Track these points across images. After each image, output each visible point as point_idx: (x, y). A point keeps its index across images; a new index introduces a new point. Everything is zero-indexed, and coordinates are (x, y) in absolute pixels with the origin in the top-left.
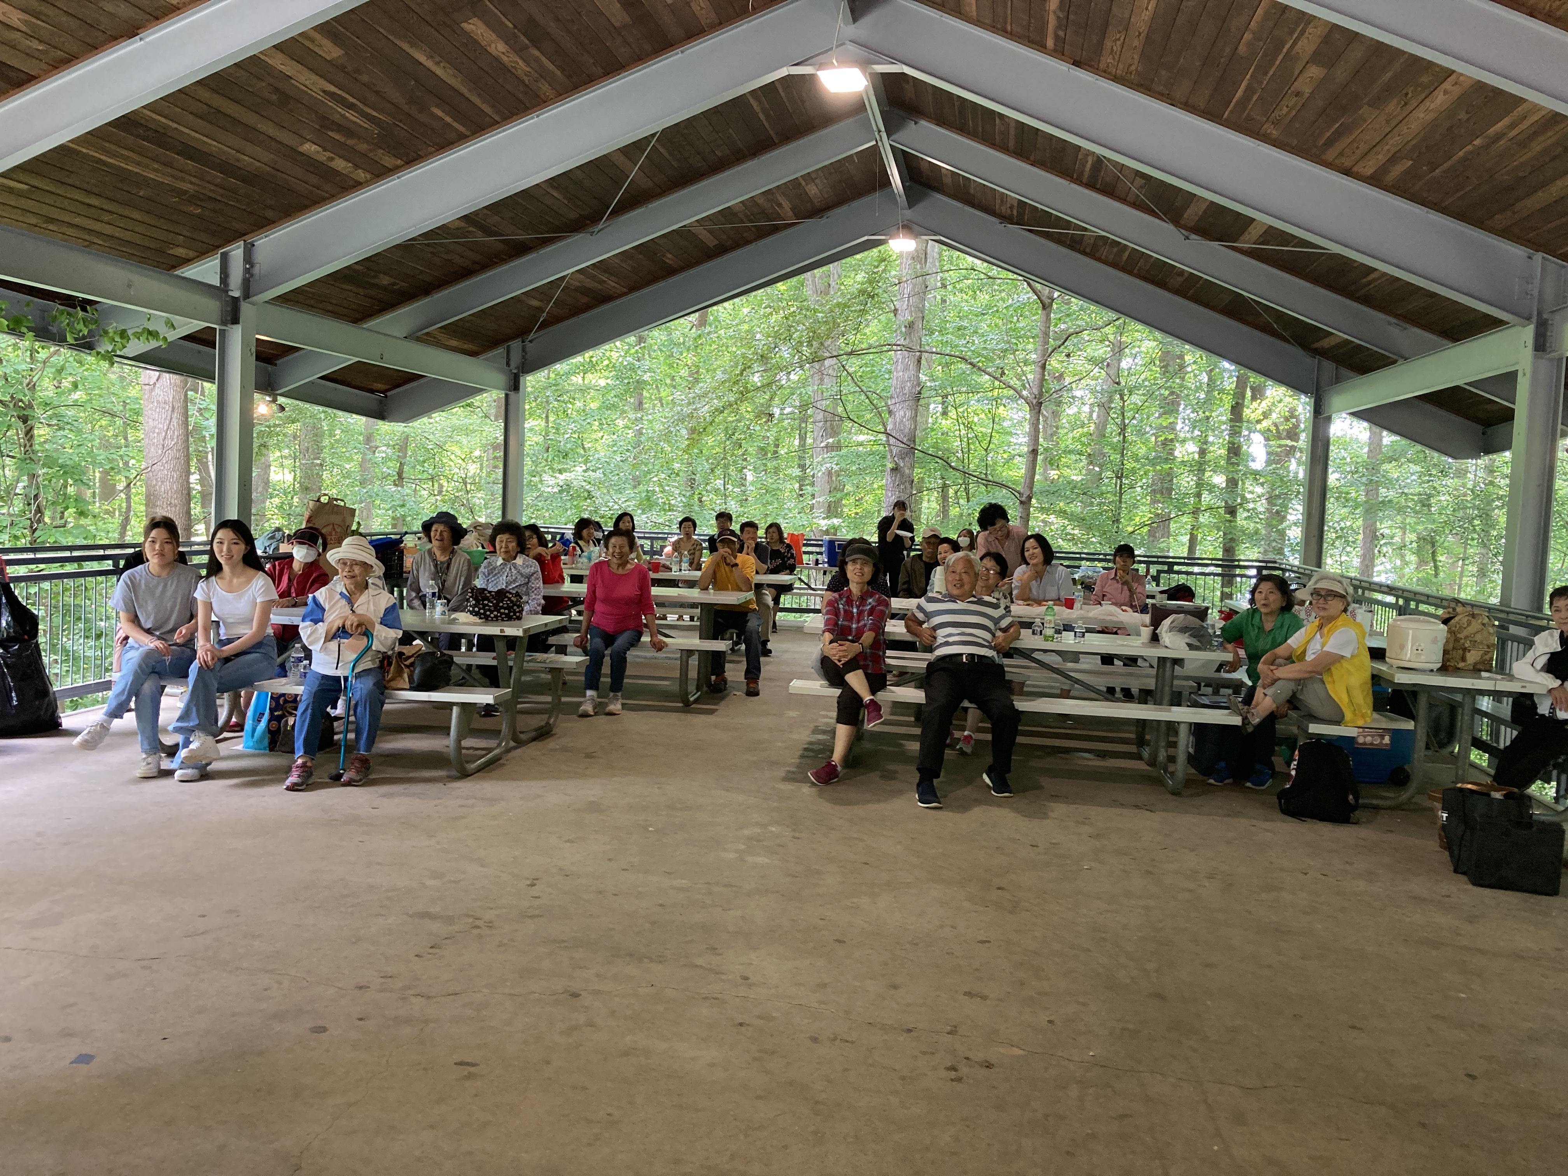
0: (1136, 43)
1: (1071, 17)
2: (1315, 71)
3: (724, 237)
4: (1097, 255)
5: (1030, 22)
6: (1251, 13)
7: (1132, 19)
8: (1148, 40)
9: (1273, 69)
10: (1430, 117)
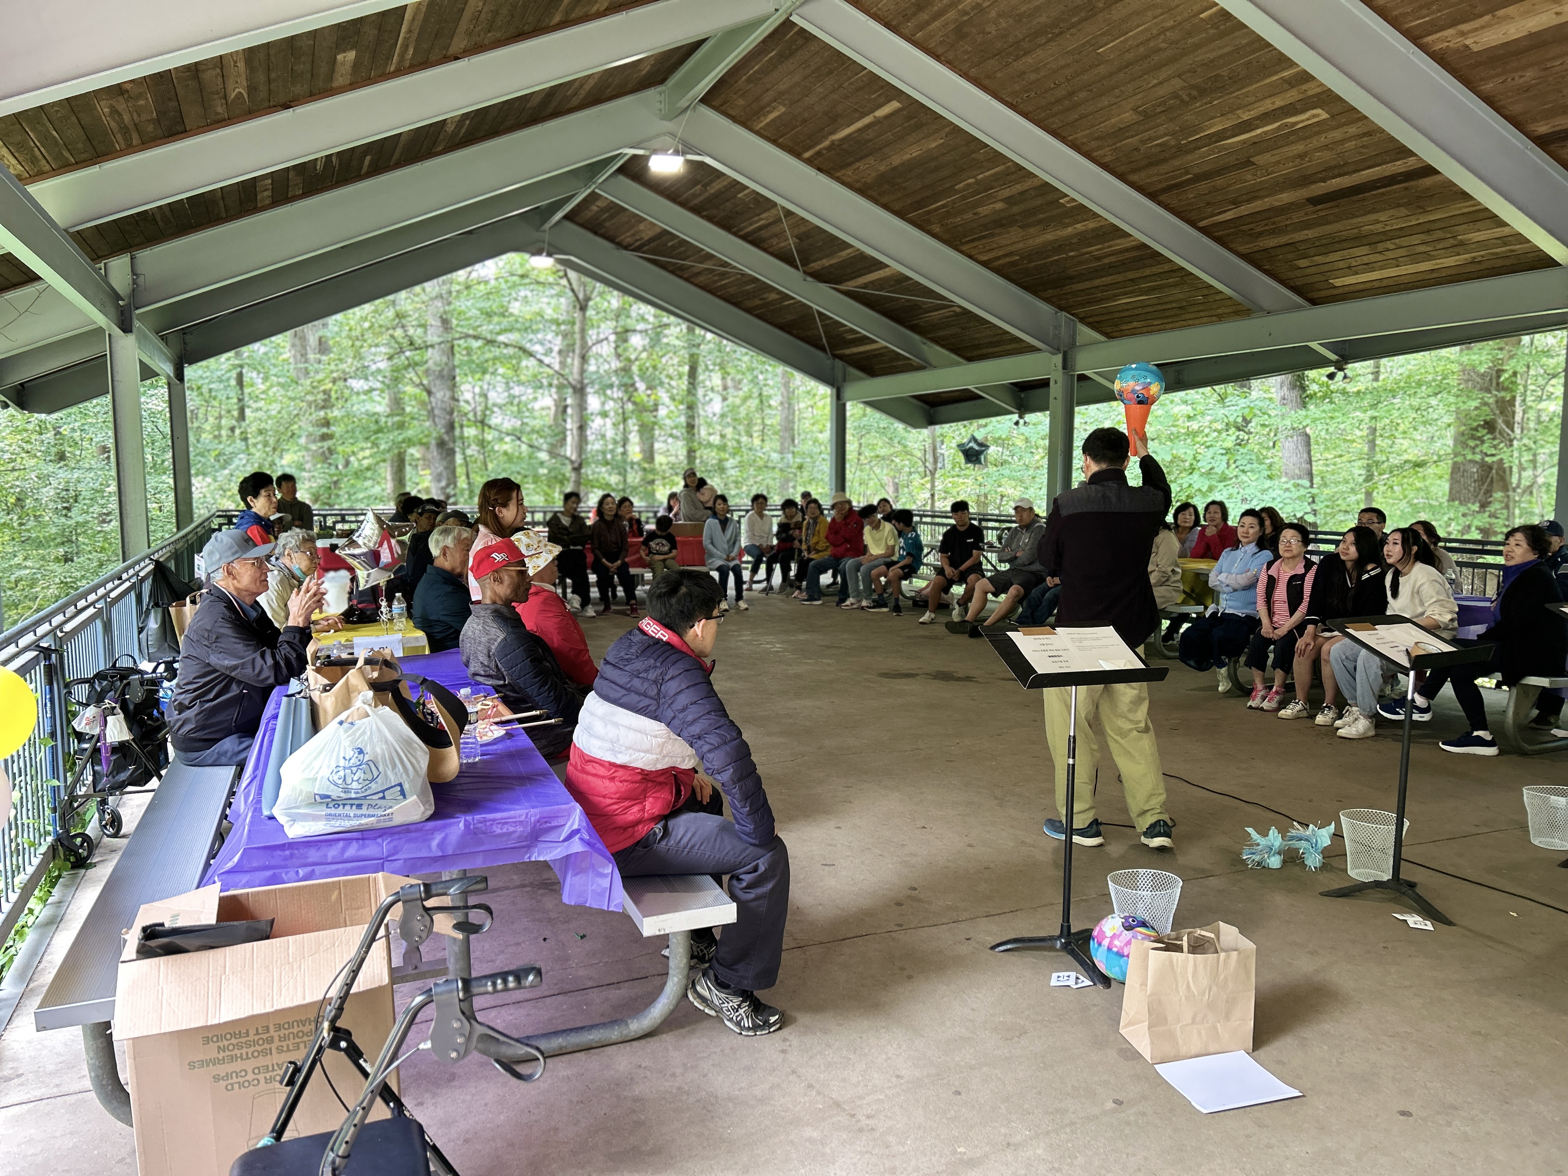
1: (845, 146)
2: (1000, 205)
5: (803, 142)
7: (893, 157)
8: (895, 168)
9: (973, 199)
10: (1055, 237)
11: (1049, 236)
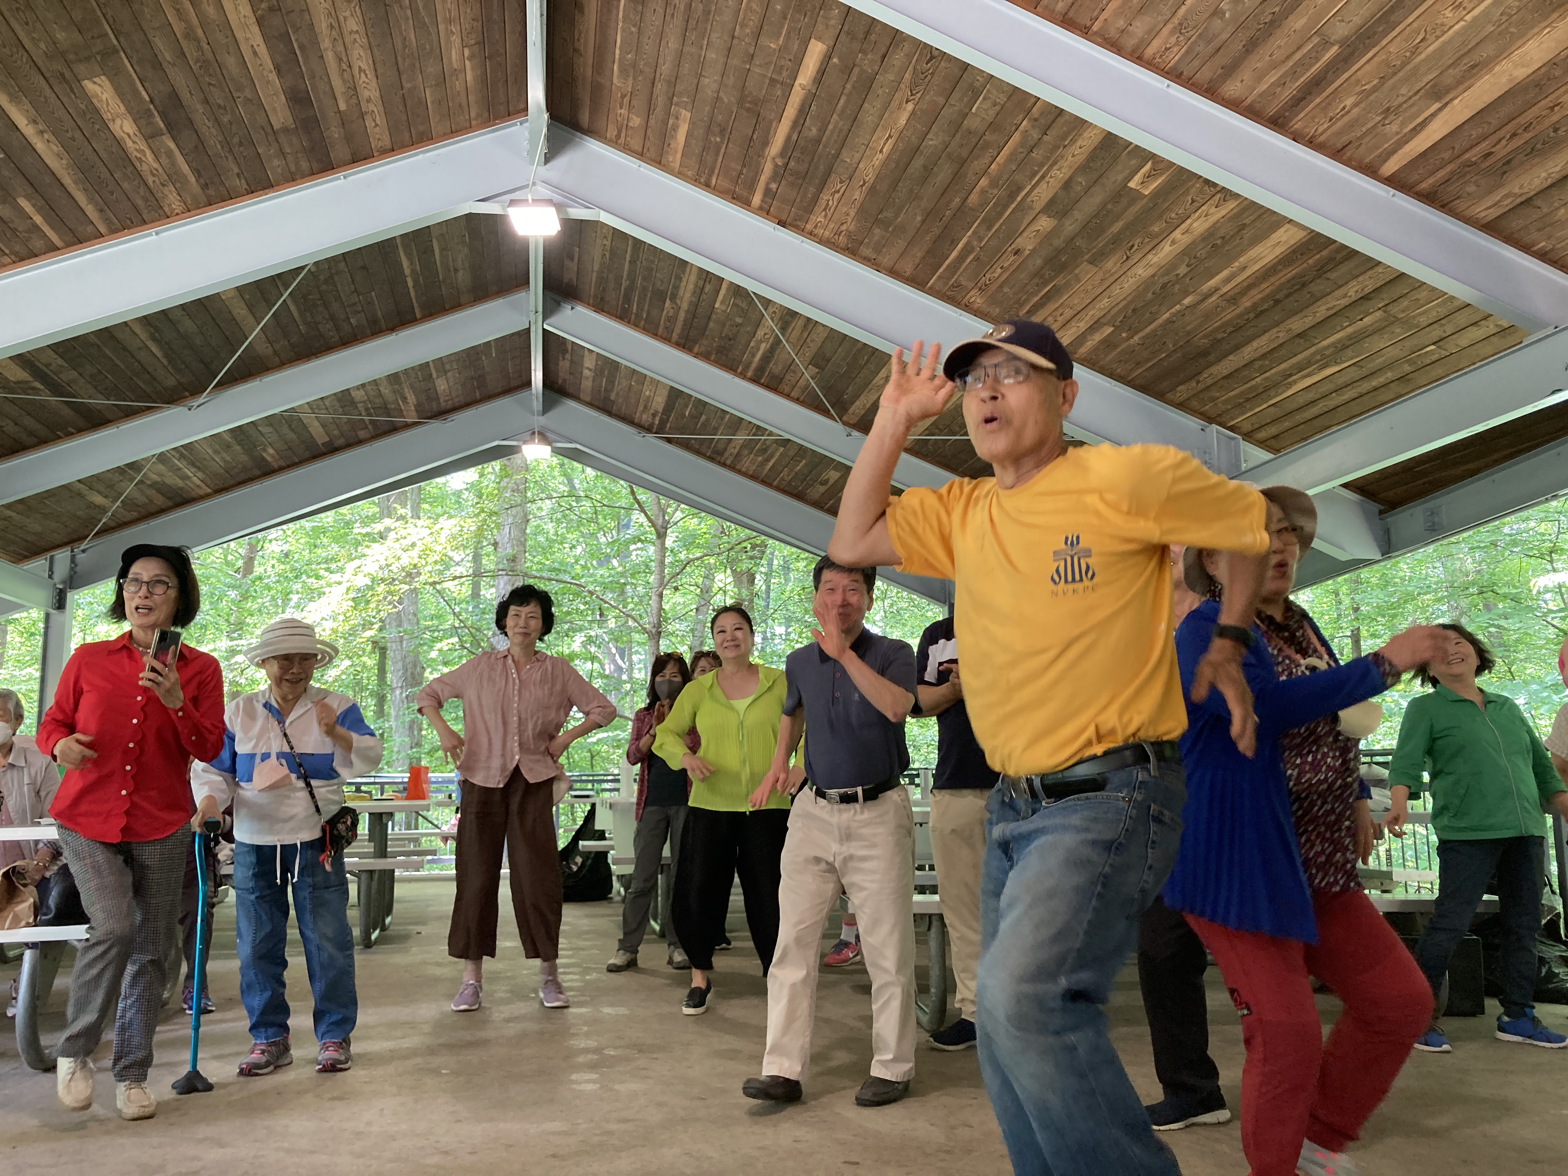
0: (857, 195)
1: (792, 164)
2: (1045, 223)
3: (336, 432)
4: (738, 467)
5: (741, 173)
6: (995, 154)
7: (861, 166)
8: (873, 190)
9: (1001, 221)
10: (1151, 271)
11: (1142, 271)
